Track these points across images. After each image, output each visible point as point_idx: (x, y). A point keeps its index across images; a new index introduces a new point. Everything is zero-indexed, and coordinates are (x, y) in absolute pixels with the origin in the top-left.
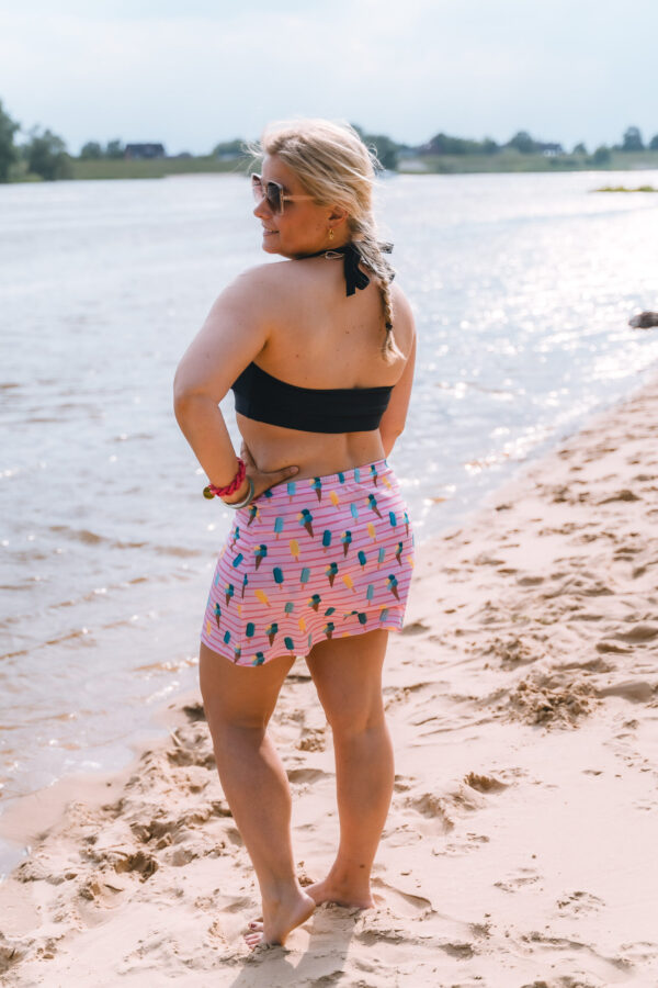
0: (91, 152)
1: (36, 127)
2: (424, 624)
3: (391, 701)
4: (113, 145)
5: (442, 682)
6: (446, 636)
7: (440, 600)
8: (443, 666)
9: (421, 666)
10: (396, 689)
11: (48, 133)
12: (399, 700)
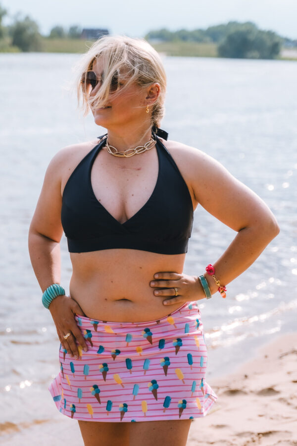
0: (57, 33)
1: (19, 13)
2: (276, 389)
3: (248, 442)
4: (73, 29)
5: (286, 432)
6: (291, 398)
7: (289, 373)
8: (288, 420)
9: (272, 419)
10: (252, 433)
11: (27, 18)
12: (254, 441)
